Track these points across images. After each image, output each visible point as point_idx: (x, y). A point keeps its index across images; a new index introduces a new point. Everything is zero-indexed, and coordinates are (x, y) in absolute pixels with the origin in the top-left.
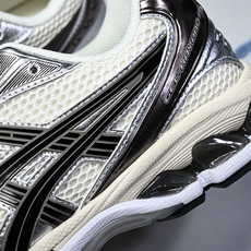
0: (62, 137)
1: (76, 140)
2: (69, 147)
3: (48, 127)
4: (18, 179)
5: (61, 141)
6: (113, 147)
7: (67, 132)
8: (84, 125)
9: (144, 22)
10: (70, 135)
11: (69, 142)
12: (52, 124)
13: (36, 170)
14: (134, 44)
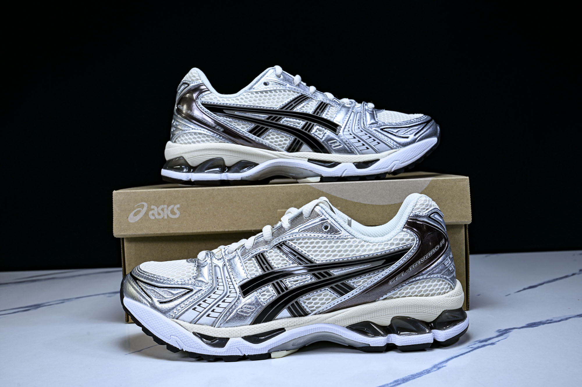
0: (322, 271)
1: (328, 277)
2: (322, 279)
3: (318, 262)
4: (287, 281)
5: (320, 274)
6: (347, 292)
7: (325, 270)
8: (336, 272)
9: (403, 233)
10: (326, 273)
11: (324, 276)
12: (320, 262)
13: (299, 282)
14: (390, 242)
